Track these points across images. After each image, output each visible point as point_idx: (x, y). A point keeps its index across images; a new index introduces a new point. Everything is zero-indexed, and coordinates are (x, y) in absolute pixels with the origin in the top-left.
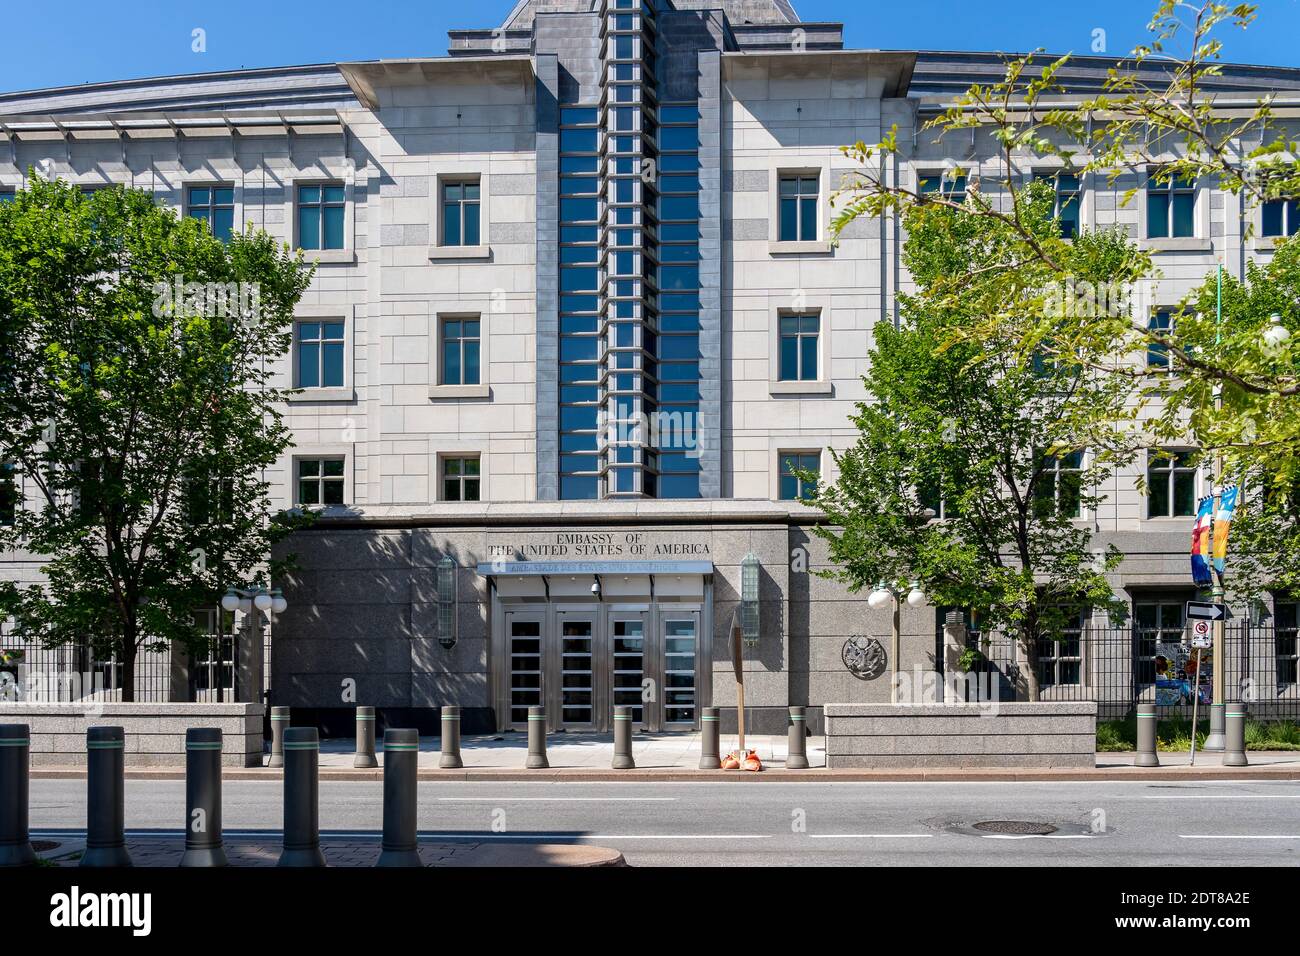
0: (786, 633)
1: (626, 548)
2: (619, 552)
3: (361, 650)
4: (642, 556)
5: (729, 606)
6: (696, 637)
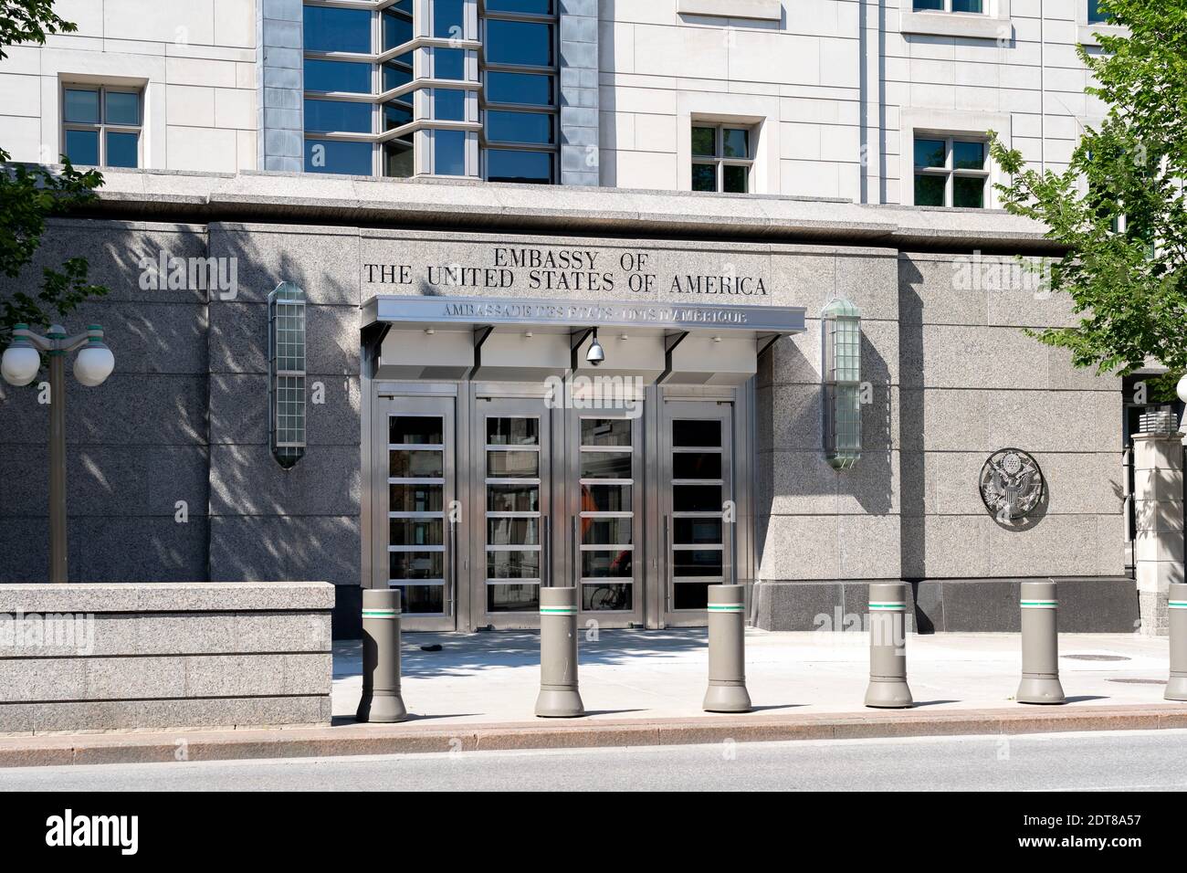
0: (896, 444)
1: (620, 279)
2: (608, 286)
3: (94, 469)
4: (649, 297)
5: (801, 393)
6: (724, 450)
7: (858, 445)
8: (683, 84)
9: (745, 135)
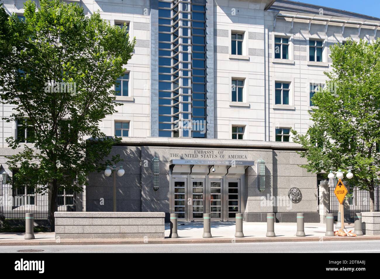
0: (272, 187)
1: (218, 156)
2: (216, 157)
3: (121, 191)
4: (224, 159)
5: (253, 177)
6: (238, 188)
7: (264, 187)
8: (231, 119)
9: (242, 128)
